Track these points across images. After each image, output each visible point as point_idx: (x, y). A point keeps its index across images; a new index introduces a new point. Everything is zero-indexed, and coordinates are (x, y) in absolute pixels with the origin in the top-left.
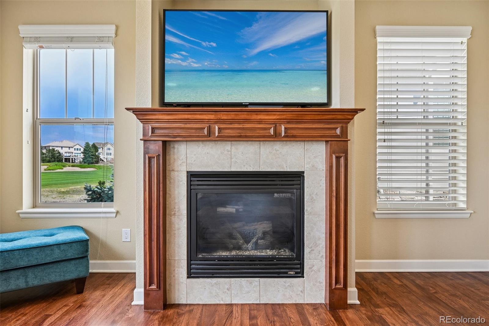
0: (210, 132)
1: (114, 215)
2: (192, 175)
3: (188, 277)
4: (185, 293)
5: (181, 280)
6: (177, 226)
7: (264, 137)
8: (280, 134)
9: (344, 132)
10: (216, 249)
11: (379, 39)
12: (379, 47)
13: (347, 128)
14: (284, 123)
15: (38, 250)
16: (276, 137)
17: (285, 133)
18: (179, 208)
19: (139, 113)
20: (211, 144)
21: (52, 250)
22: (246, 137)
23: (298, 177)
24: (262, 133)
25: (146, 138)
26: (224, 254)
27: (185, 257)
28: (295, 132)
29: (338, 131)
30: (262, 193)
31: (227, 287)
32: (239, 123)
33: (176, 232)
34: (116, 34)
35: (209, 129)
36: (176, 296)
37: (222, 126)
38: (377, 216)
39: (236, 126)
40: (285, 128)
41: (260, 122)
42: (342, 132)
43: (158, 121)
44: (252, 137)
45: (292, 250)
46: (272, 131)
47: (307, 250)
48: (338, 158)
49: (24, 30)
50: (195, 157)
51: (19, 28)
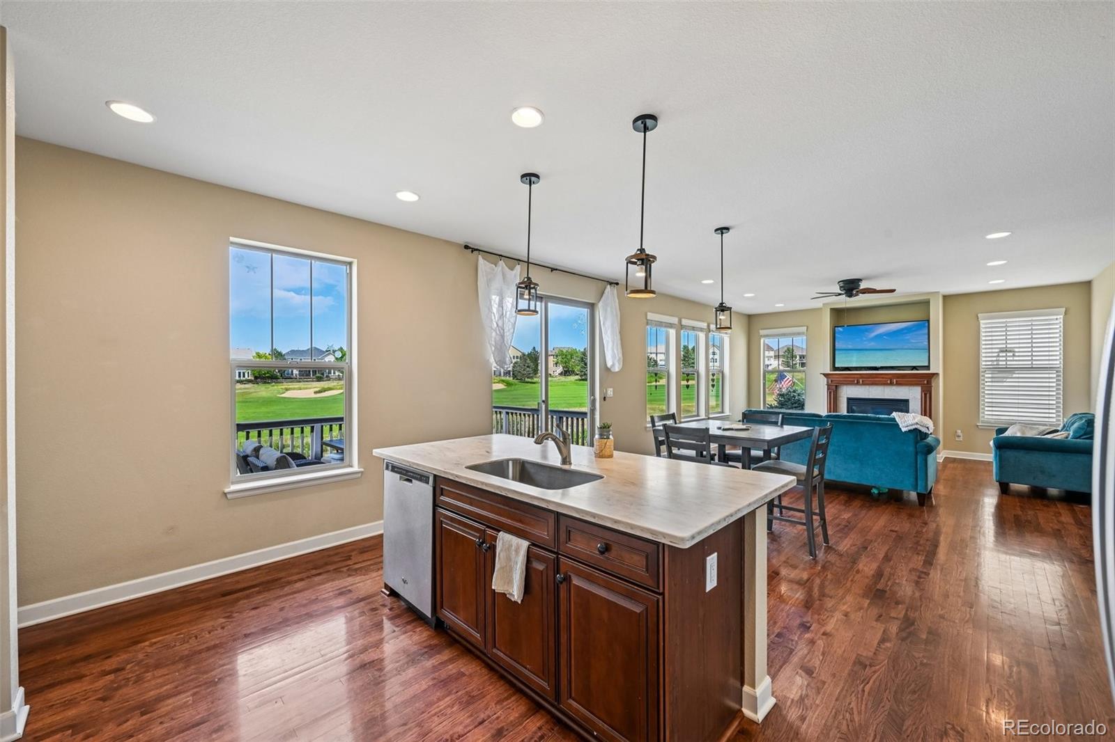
2: (849, 399)
7: (885, 384)
8: (893, 383)
11: (981, 322)
12: (982, 326)
13: (931, 381)
14: (895, 378)
19: (826, 375)
20: (858, 386)
22: (876, 384)
23: (905, 402)
24: (884, 382)
28: (902, 383)
29: (925, 382)
34: (807, 330)
35: (857, 381)
39: (871, 379)
40: (896, 381)
41: (883, 378)
42: (928, 381)
44: (879, 384)
46: (889, 382)
48: (925, 394)
49: (762, 332)
50: (848, 392)
51: (761, 331)
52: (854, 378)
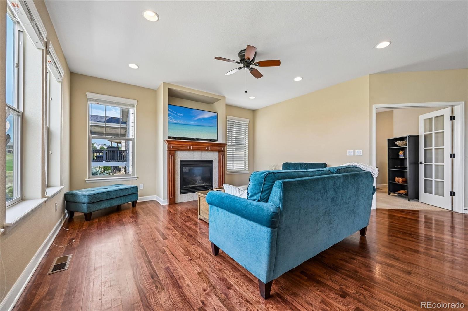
0: (190, 148)
1: (136, 179)
2: (182, 161)
3: (180, 194)
4: (179, 199)
5: (178, 195)
6: (177, 178)
7: (204, 150)
8: (209, 149)
9: (224, 149)
10: (188, 185)
14: (209, 146)
15: (125, 190)
16: (208, 150)
17: (210, 149)
18: (177, 172)
21: (129, 190)
22: (200, 150)
23: (211, 162)
24: (204, 149)
25: (170, 149)
26: (190, 186)
27: (179, 188)
28: (212, 149)
29: (222, 149)
30: (201, 166)
31: (192, 195)
32: (198, 146)
33: (177, 180)
34: (137, 104)
36: (177, 200)
37: (193, 146)
38: (227, 174)
39: (197, 147)
40: (210, 148)
41: (203, 146)
43: (174, 144)
44: (201, 150)
45: (210, 183)
46: (206, 149)
47: (214, 182)
48: (222, 156)
49: (89, 95)
50: (182, 155)
51: (87, 93)
52: (187, 145)
